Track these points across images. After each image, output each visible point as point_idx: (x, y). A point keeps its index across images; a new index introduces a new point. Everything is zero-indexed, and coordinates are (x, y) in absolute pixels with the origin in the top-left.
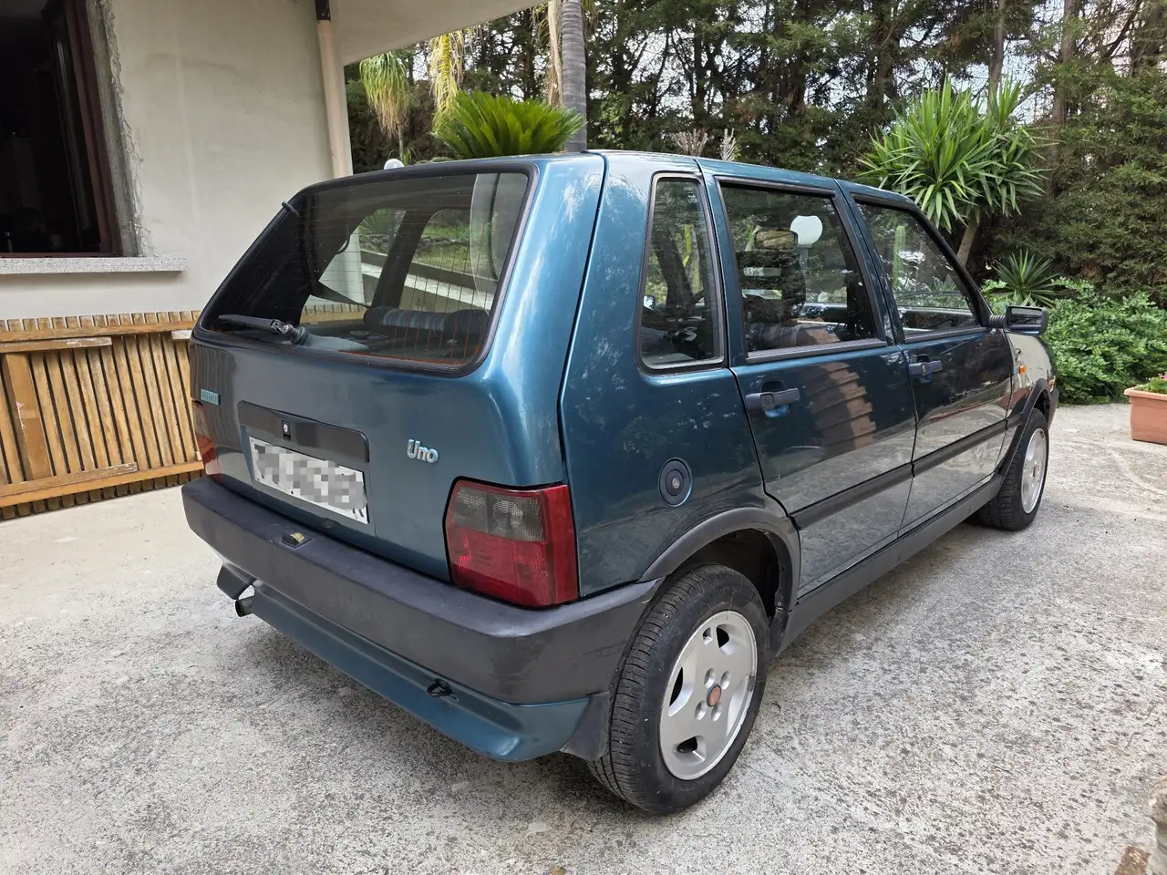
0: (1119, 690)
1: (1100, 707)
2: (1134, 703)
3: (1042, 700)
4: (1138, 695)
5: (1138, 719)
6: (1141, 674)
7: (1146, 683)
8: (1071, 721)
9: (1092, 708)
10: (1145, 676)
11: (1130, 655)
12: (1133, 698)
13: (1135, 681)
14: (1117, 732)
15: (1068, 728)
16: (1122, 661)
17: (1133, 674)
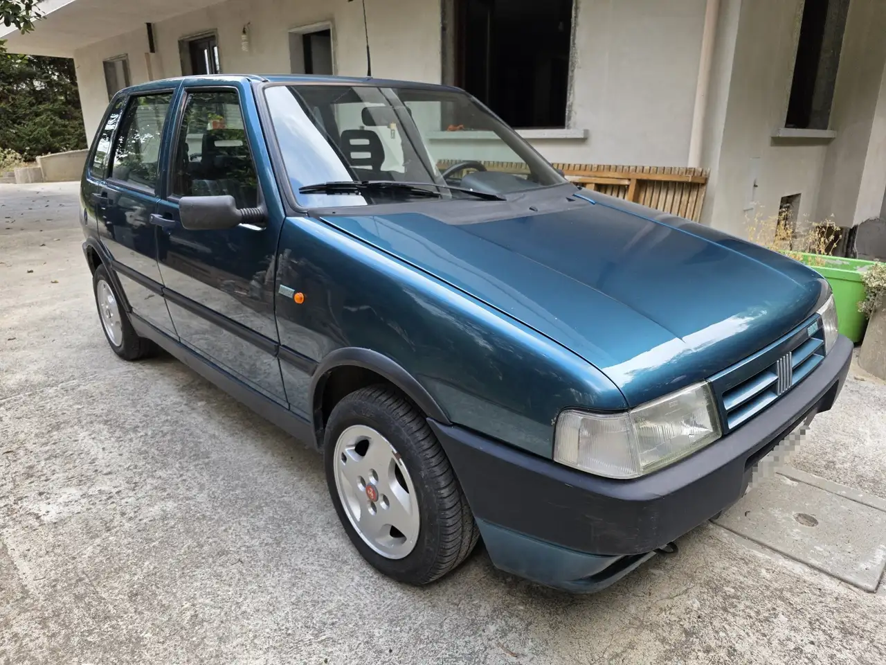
0: (43, 478)
1: (43, 463)
2: (27, 478)
3: (74, 445)
4: (31, 483)
5: (16, 472)
6: (43, 497)
7: (33, 494)
8: (47, 448)
9: (46, 459)
10: (40, 498)
11: (66, 504)
12: (32, 479)
13: (42, 490)
14: (20, 459)
15: (46, 444)
16: (65, 496)
17: (48, 493)
